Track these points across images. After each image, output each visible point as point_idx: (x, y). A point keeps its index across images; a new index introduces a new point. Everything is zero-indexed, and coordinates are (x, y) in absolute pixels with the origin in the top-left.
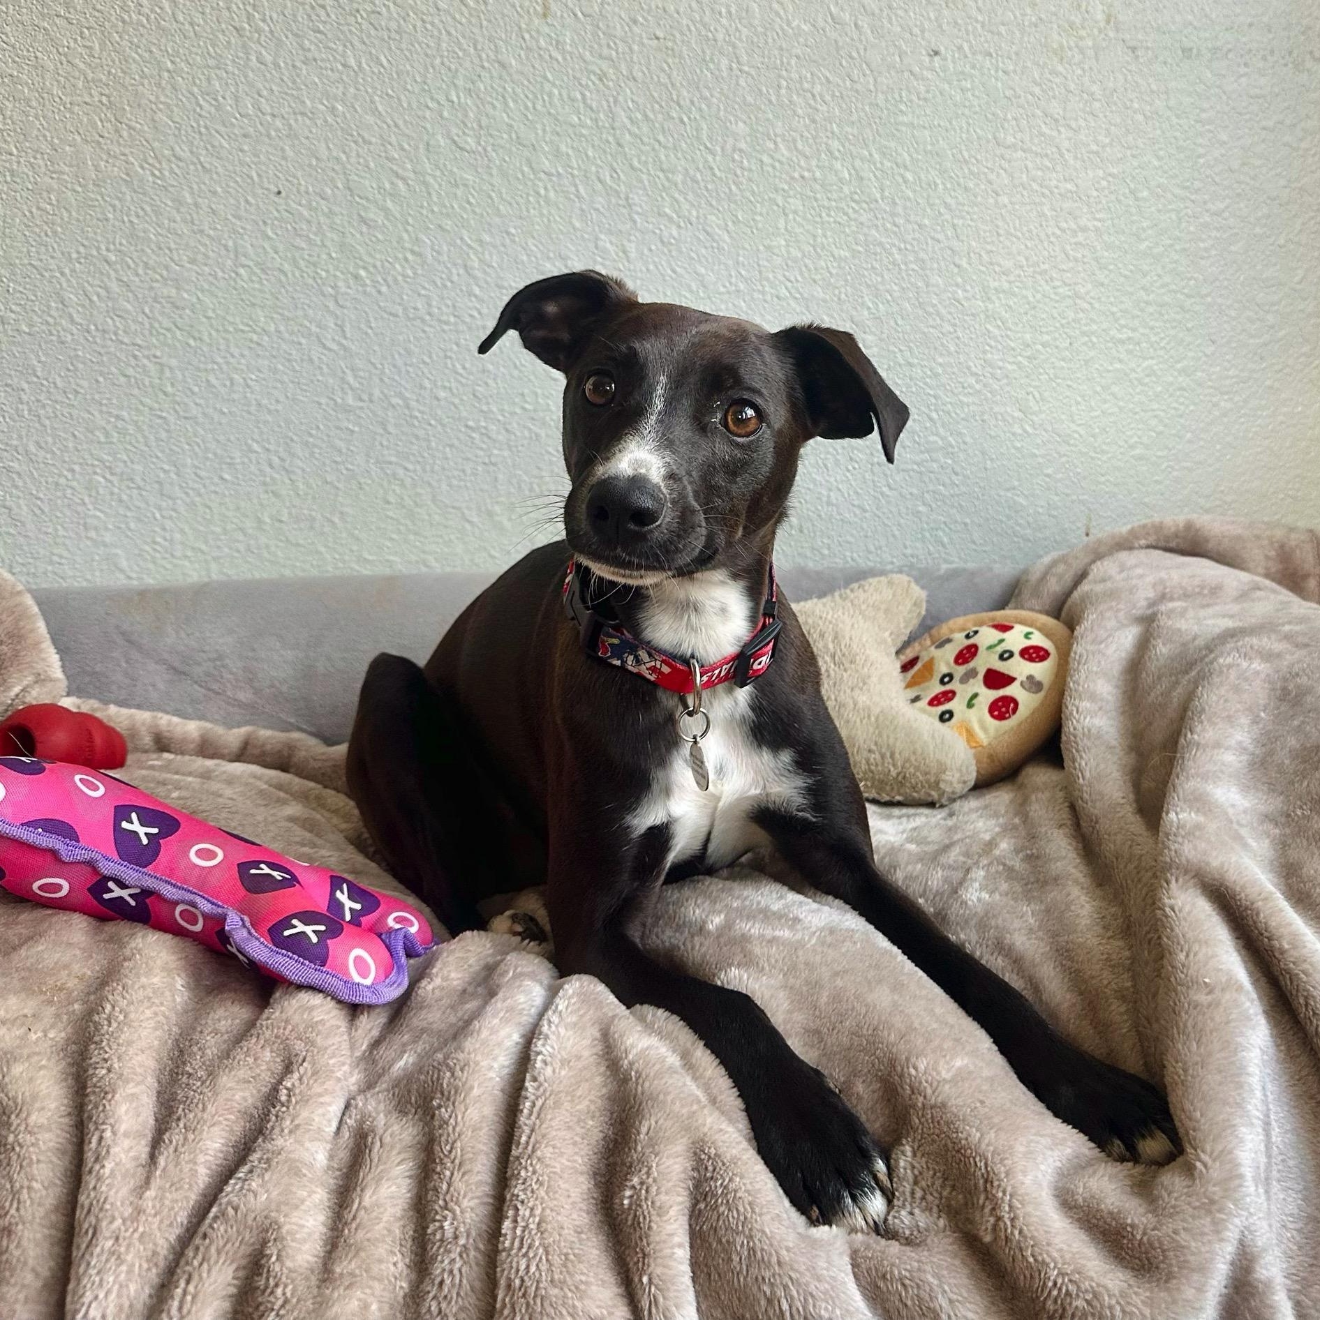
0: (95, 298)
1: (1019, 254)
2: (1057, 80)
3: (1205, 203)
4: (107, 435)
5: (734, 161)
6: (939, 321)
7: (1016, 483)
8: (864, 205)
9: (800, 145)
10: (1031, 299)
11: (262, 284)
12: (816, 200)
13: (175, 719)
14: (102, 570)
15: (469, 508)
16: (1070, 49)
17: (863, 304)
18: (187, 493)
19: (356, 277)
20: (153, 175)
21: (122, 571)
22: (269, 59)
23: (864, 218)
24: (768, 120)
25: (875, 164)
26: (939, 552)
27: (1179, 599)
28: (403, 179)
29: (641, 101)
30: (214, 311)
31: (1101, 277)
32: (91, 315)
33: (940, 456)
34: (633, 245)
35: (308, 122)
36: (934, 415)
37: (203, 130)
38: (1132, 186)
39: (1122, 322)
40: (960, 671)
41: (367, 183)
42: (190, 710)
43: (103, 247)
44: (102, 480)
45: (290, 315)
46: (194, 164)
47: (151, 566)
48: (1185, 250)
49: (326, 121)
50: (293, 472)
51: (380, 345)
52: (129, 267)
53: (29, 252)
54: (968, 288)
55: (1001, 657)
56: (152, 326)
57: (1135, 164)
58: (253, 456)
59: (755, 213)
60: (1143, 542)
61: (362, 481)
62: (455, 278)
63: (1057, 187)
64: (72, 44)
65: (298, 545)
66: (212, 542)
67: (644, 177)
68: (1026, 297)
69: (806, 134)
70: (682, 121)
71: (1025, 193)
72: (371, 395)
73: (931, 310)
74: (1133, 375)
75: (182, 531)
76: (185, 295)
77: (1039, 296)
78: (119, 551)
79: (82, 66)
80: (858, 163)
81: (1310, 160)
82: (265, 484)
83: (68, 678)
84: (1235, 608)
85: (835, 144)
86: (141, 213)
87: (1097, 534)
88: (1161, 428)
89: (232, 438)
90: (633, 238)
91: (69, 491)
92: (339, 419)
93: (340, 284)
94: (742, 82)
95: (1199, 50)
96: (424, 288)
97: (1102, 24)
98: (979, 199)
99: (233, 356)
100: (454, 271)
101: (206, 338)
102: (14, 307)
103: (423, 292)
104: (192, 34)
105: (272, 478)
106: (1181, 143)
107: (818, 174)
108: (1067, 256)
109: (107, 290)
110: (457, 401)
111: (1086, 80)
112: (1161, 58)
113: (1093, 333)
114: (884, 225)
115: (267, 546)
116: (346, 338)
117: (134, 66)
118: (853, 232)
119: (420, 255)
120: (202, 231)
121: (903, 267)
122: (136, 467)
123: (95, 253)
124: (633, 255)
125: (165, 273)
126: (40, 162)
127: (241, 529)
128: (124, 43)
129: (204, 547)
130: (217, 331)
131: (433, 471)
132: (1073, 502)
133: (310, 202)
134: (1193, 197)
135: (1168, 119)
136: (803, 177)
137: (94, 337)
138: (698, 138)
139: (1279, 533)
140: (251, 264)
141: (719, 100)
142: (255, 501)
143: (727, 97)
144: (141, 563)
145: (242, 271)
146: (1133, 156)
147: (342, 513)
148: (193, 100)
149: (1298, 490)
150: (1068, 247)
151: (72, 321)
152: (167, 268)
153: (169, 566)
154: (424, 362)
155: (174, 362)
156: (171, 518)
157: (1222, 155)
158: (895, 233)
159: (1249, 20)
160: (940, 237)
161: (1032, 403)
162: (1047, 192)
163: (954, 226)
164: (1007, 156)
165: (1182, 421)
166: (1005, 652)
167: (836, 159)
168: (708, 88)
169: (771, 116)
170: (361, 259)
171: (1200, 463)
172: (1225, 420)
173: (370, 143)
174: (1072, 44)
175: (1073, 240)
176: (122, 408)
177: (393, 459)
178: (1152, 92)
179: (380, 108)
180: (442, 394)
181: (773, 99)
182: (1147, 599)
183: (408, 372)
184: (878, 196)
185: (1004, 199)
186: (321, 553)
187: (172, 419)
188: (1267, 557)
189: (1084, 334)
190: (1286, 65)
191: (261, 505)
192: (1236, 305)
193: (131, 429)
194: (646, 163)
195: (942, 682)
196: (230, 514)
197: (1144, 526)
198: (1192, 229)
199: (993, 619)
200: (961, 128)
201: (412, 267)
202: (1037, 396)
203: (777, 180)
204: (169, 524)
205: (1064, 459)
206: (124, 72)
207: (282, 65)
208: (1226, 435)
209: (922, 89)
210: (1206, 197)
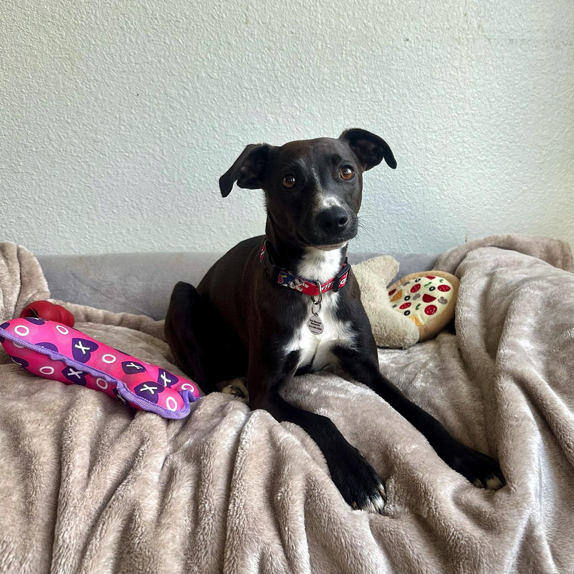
0: (62, 137)
1: (440, 124)
2: (458, 52)
3: (518, 104)
4: (67, 193)
5: (323, 84)
6: (406, 152)
7: (437, 220)
8: (377, 103)
9: (350, 77)
10: (445, 143)
11: (130, 132)
12: (357, 101)
13: (94, 309)
15: (213, 226)
16: (463, 39)
18: (99, 218)
19: (168, 130)
20: (87, 87)
21: (72, 249)
22: (134, 40)
23: (376, 108)
24: (337, 67)
25: (381, 86)
26: (404, 247)
27: (504, 267)
28: (188, 90)
29: (285, 59)
30: (111, 143)
31: (474, 134)
32: (61, 144)
33: (405, 208)
34: (281, 119)
35: (149, 66)
36: (404, 191)
37: (107, 69)
38: (488, 96)
39: (482, 153)
40: (413, 295)
41: (173, 92)
42: (99, 305)
43: (66, 117)
44: (64, 212)
45: (141, 146)
46: (103, 83)
47: (84, 247)
48: (509, 123)
49: (157, 66)
50: (142, 210)
51: (178, 159)
52: (76, 125)
53: (36, 118)
54: (419, 138)
55: (430, 290)
56: (85, 149)
57: (489, 87)
58: (126, 203)
59: (331, 106)
60: (489, 244)
61: (170, 214)
62: (209, 131)
63: (456, 96)
64: (54, 33)
65: (144, 240)
66: (108, 238)
67: (286, 91)
68: (442, 142)
69: (353, 73)
70: (302, 67)
71: (443, 99)
72: (174, 179)
73: (403, 147)
74: (486, 175)
75: (97, 233)
76: (99, 137)
77: (448, 142)
78: (71, 241)
79: (58, 42)
80: (374, 85)
81: (562, 87)
82: (130, 214)
84: (528, 270)
85: (365, 78)
86: (81, 103)
87: (469, 240)
88: (497, 197)
89: (117, 196)
90: (281, 116)
91: (51, 216)
92: (160, 188)
93: (162, 133)
94: (327, 51)
95: (516, 40)
96: (196, 135)
97: (476, 29)
98: (424, 101)
99: (118, 162)
100: (208, 128)
101: (107, 154)
102: (30, 141)
103: (195, 137)
104: (103, 30)
105: (133, 212)
106: (508, 79)
107: (358, 90)
108: (460, 125)
109: (67, 134)
110: (208, 182)
111: (469, 52)
112: (501, 43)
113: (471, 157)
114: (384, 112)
115: (131, 240)
116: (164, 155)
117: (79, 42)
118: (372, 114)
119: (194, 121)
120: (106, 111)
122: (78, 207)
123: (62, 119)
124: (281, 123)
125: (91, 127)
126: (41, 82)
127: (121, 233)
128: (75, 33)
129: (105, 240)
130: (112, 151)
131: (198, 210)
132: (460, 228)
133: (150, 99)
134: (513, 101)
135: (503, 69)
136: (351, 91)
137: (62, 153)
138: (308, 75)
139: (546, 241)
140: (126, 124)
141: (317, 58)
142: (127, 221)
143: (321, 57)
144: (80, 246)
145: (122, 127)
146: (488, 84)
147: (161, 227)
148: (103, 57)
149: (554, 224)
150: (460, 121)
151: (53, 147)
152: (92, 125)
153: (91, 247)
154: (196, 166)
155: (94, 164)
156: (92, 228)
157: (525, 84)
158: (389, 115)
159: (538, 28)
160: (408, 117)
161: (444, 186)
162: (452, 98)
163: (413, 112)
164: (436, 83)
165: (506, 194)
166: (432, 287)
167: (365, 84)
168: (313, 53)
169: (338, 66)
170: (170, 123)
171: (514, 212)
172: (525, 194)
173: (175, 75)
174: (464, 37)
175: (462, 119)
176: (72, 182)
177: (182, 205)
178: (497, 57)
179: (179, 61)
181: (340, 58)
182: (491, 266)
183: (189, 170)
184: (382, 99)
185: (434, 101)
187: (93, 187)
188: (541, 251)
189: (466, 158)
190: (552, 47)
191: (129, 223)
192: (530, 147)
193: (77, 191)
194: (287, 85)
195: (405, 299)
196: (116, 227)
197: (490, 237)
198: (512, 114)
199: (427, 274)
200: (417, 71)
201: (191, 127)
202: (446, 183)
203: (341, 92)
204: (91, 230)
205: (457, 210)
206: (75, 45)
207: (139, 42)
208: (525, 201)
209: (401, 55)
210: (518, 101)
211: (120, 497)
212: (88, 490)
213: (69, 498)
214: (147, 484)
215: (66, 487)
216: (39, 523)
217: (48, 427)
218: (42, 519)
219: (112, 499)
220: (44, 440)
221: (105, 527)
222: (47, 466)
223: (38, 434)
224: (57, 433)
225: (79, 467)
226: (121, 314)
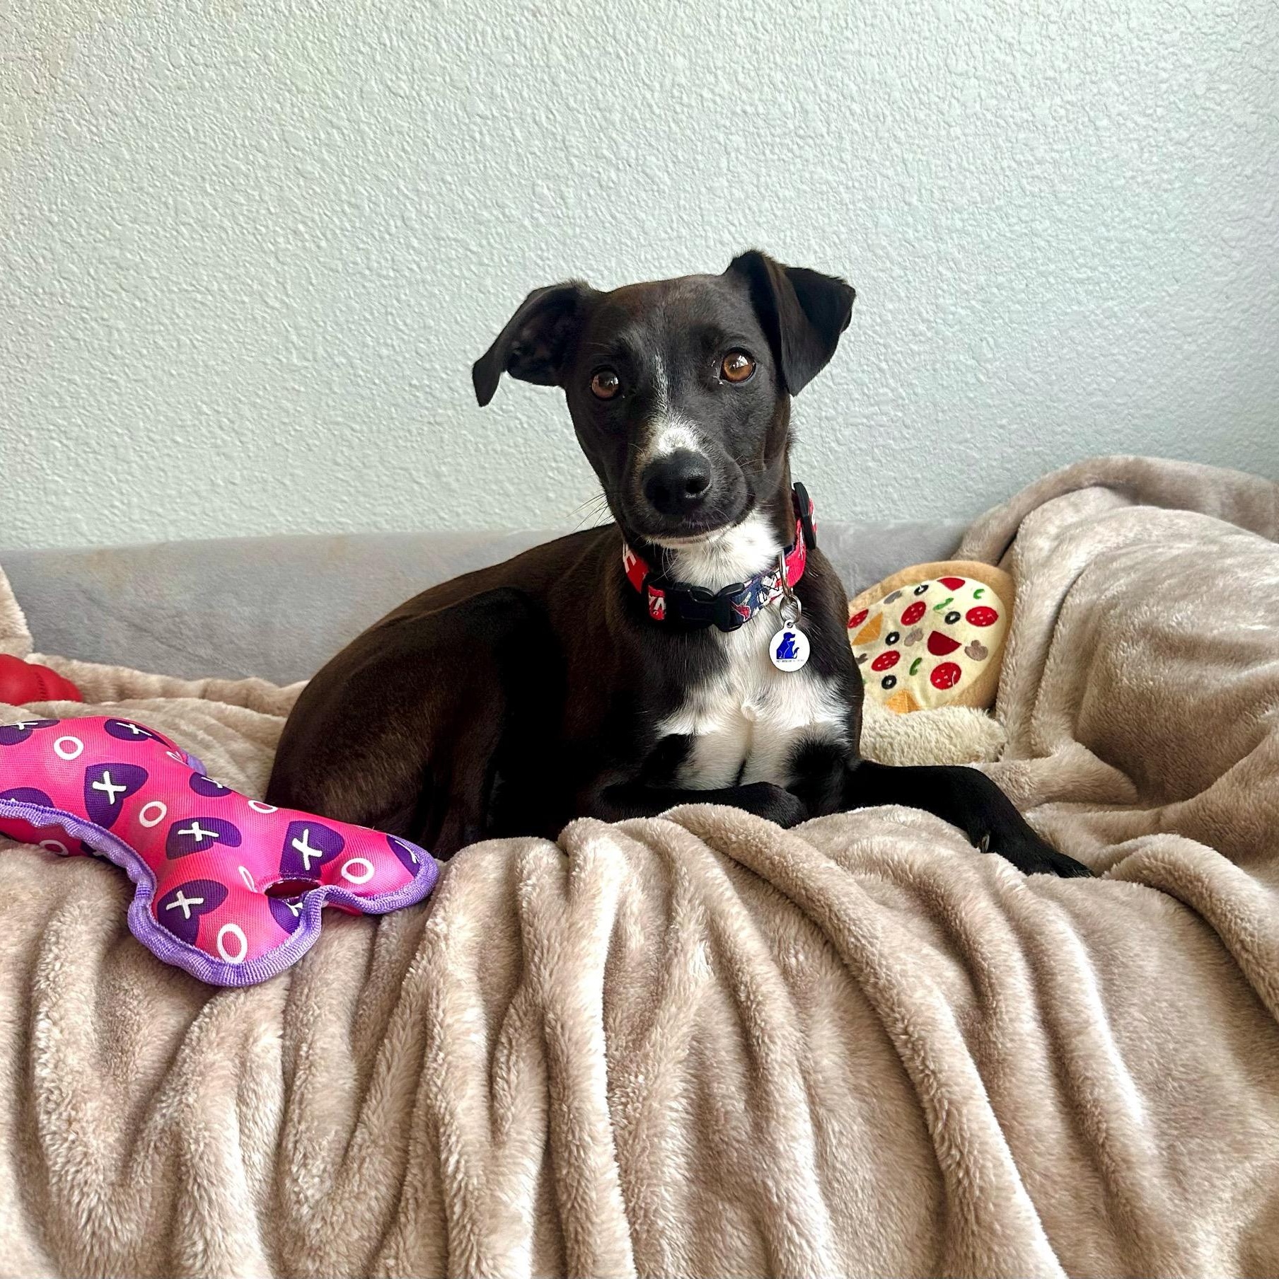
0: (41, 261)
1: (973, 189)
4: (61, 399)
5: (673, 97)
6: (888, 264)
7: (969, 436)
8: (811, 142)
9: (741, 77)
10: (986, 238)
11: (203, 242)
12: (759, 135)
13: (137, 673)
14: (63, 535)
15: (417, 470)
17: (809, 248)
18: (141, 457)
19: (296, 232)
20: (90, 131)
21: (82, 534)
23: (809, 153)
24: (708, 52)
25: (820, 96)
26: (889, 508)
28: (339, 128)
29: (576, 37)
30: (157, 270)
31: (1060, 212)
32: (38, 277)
33: (888, 408)
34: (571, 190)
35: (240, 70)
36: (884, 365)
37: (137, 83)
38: (1092, 114)
39: (1081, 260)
40: (906, 630)
41: (303, 134)
42: (151, 665)
43: (45, 208)
44: (58, 445)
45: (232, 273)
46: (130, 119)
47: (111, 530)
48: (1147, 182)
49: (259, 70)
50: (243, 434)
51: (322, 302)
52: (73, 228)
54: (920, 227)
55: (948, 620)
56: (97, 288)
57: (1095, 91)
58: (203, 418)
59: (695, 152)
61: (310, 441)
62: (393, 230)
63: (1012, 117)
65: (252, 507)
66: (168, 506)
67: (582, 118)
68: (980, 236)
69: (747, 65)
70: (618, 56)
71: (979, 123)
72: (314, 353)
73: (881, 253)
74: (1092, 318)
75: (138, 494)
76: (129, 256)
77: (994, 235)
78: (80, 517)
79: (14, 19)
80: (802, 95)
82: (216, 446)
83: (34, 635)
85: (778, 77)
86: (81, 172)
88: (1121, 374)
89: (182, 400)
90: (571, 183)
91: (27, 456)
92: (285, 380)
93: (281, 240)
94: (680, 13)
96: (363, 242)
98: (931, 130)
100: (392, 223)
101: (151, 299)
105: (223, 440)
107: (761, 110)
108: (1023, 190)
109: (51, 251)
110: (400, 359)
113: (1051, 273)
114: (830, 162)
115: (222, 509)
116: (288, 296)
118: (798, 170)
119: (357, 207)
120: (141, 189)
121: (851, 206)
122: (91, 431)
123: (38, 214)
124: (571, 201)
125: (107, 233)
127: (197, 493)
129: (160, 510)
130: (162, 291)
131: (379, 431)
132: (1028, 454)
133: (246, 155)
134: (1155, 125)
135: (1130, 41)
136: (745, 112)
137: (42, 300)
138: (636, 73)
140: (192, 221)
141: (657, 32)
142: (208, 464)
143: (665, 29)
144: (101, 527)
145: (183, 229)
146: (1093, 82)
147: (292, 475)
148: (125, 51)
149: (1263, 437)
150: (1024, 181)
151: (20, 285)
152: (109, 228)
153: (127, 530)
154: (366, 320)
155: (121, 325)
156: (127, 481)
158: (842, 170)
160: (890, 173)
161: (986, 350)
162: (1002, 123)
163: (904, 162)
164: (959, 84)
165: (1144, 365)
166: (952, 613)
167: (780, 91)
168: (645, 20)
169: (711, 48)
170: (299, 213)
171: (1162, 410)
172: (1188, 363)
173: (304, 92)
175: (1029, 174)
176: (73, 372)
177: (340, 419)
178: (1112, 12)
179: (312, 54)
180: (384, 352)
181: (713, 29)
183: (350, 330)
184: (824, 130)
185: (956, 131)
186: (274, 515)
187: (122, 382)
191: (214, 467)
192: (1201, 241)
193: (84, 392)
194: (583, 102)
195: (888, 642)
196: (185, 477)
198: (1155, 159)
199: (943, 571)
200: (910, 54)
201: (350, 221)
202: (991, 341)
203: (718, 116)
204: (125, 488)
205: (1019, 409)
206: (54, 24)
207: (213, 12)
208: (1190, 379)
209: (869, 14)
210: (1170, 125)
226: (202, 682)
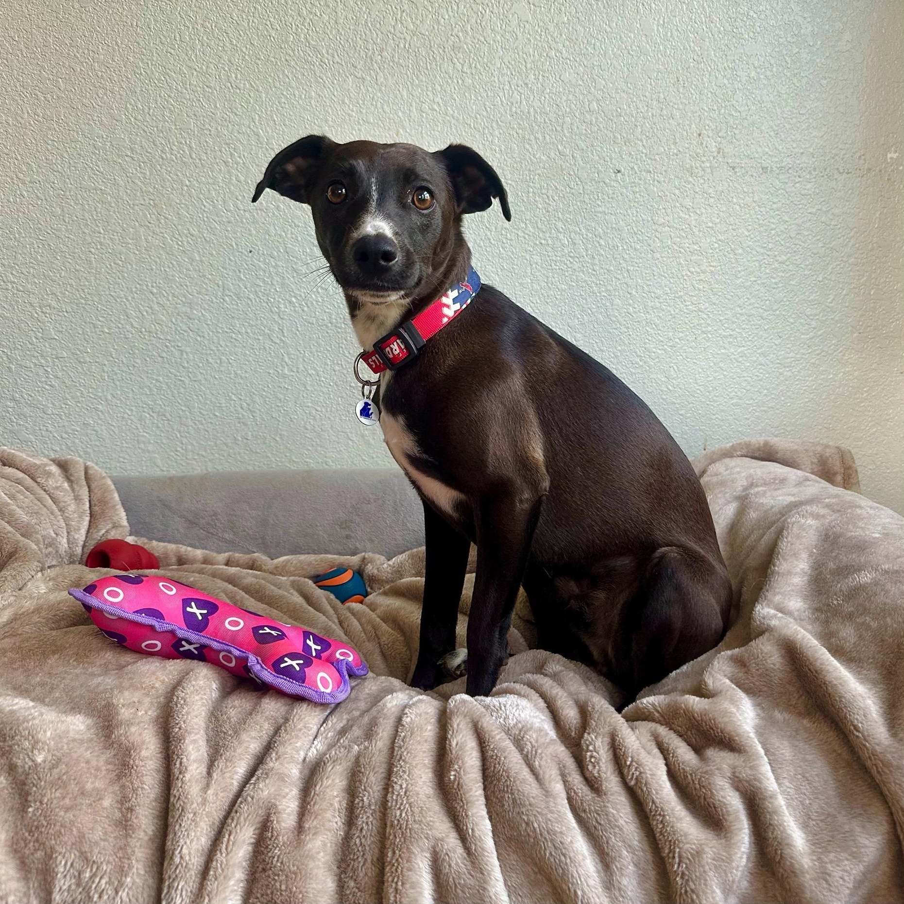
0: (145, 313)
1: (666, 286)
2: (689, 186)
3: (775, 256)
4: (151, 390)
5: (502, 234)
6: (619, 326)
8: (577, 260)
9: (539, 224)
10: (673, 312)
11: (237, 305)
12: (549, 256)
13: (189, 549)
14: (147, 466)
15: (351, 433)
16: (697, 168)
17: (575, 316)
18: (195, 423)
19: (290, 302)
20: (178, 244)
21: (158, 466)
22: (242, 178)
23: (576, 266)
24: (522, 211)
25: (583, 235)
27: (761, 486)
30: (211, 320)
31: (714, 299)
32: (143, 323)
35: (264, 214)
37: (206, 219)
38: (732, 246)
39: (726, 325)
41: (297, 249)
42: (197, 544)
43: (150, 285)
44: (148, 416)
45: (254, 324)
46: (201, 238)
47: (174, 464)
48: (763, 283)
50: (255, 412)
51: (303, 340)
52: (164, 296)
53: (109, 287)
54: (636, 306)
56: (176, 329)
57: (735, 234)
58: (232, 402)
59: (514, 264)
60: (739, 453)
61: (292, 416)
63: (688, 248)
64: (135, 172)
65: (257, 452)
66: (209, 451)
68: (670, 311)
69: (543, 219)
71: (670, 251)
72: (298, 368)
73: (614, 319)
74: (733, 356)
75: (192, 445)
76: (195, 312)
77: (677, 311)
78: (156, 455)
79: (139, 183)
80: (573, 235)
81: (837, 232)
82: (239, 418)
83: (130, 526)
84: (795, 490)
85: (560, 225)
86: (171, 266)
87: (710, 449)
88: (748, 388)
89: (220, 392)
91: (129, 422)
92: (279, 382)
93: (282, 306)
95: (771, 168)
96: (328, 308)
97: (715, 154)
98: (643, 255)
99: (221, 346)
101: (206, 336)
102: (101, 319)
103: (327, 310)
104: (200, 165)
105: (243, 415)
106: (761, 222)
107: (550, 242)
108: (694, 287)
109: (151, 308)
110: (345, 372)
111: (706, 186)
112: (750, 173)
113: (709, 332)
114: (587, 271)
115: (239, 453)
116: (284, 336)
117: (168, 184)
118: (570, 275)
120: (205, 276)
121: (598, 294)
123: (145, 288)
125: (184, 299)
126: (116, 237)
127: (225, 444)
128: (162, 171)
129: (204, 453)
130: (213, 332)
131: (331, 412)
132: (696, 430)
133: (264, 259)
134: (768, 253)
135: (754, 208)
136: (541, 243)
137: (144, 335)
138: (482, 222)
139: (819, 449)
140: (232, 294)
142: (233, 428)
144: (169, 462)
145: (227, 298)
146: (734, 229)
147: (280, 435)
148: (200, 202)
149: (830, 424)
150: (695, 282)
151: (132, 326)
152: (185, 296)
153: (184, 464)
154: (327, 350)
155: (188, 350)
156: (186, 437)
157: (786, 229)
158: (593, 275)
159: (802, 151)
160: (621, 277)
161: (672, 373)
162: (682, 251)
163: (628, 271)
164: (659, 230)
165: (761, 383)
167: (561, 233)
170: (293, 292)
171: (772, 408)
172: (787, 382)
173: (299, 226)
174: (698, 165)
175: (697, 278)
176: (159, 375)
177: (310, 404)
178: (745, 192)
180: (337, 368)
182: (742, 486)
183: (318, 356)
184: (584, 253)
185: (658, 255)
186: (268, 457)
187: (187, 381)
188: (812, 463)
189: (703, 332)
190: (823, 176)
191: (237, 430)
192: (794, 316)
193: (164, 387)
196: (219, 435)
197: (740, 444)
198: (768, 271)
200: (633, 214)
202: (676, 368)
203: (526, 246)
204: (185, 441)
205: (691, 405)
206: (162, 187)
207: (250, 182)
208: (788, 391)
209: (611, 192)
210: (776, 253)
211: (249, 799)
212: (210, 792)
213: (186, 801)
214: (283, 780)
215: (181, 787)
216: (141, 837)
217: (149, 713)
218: (144, 831)
219: (238, 802)
220: (145, 729)
221: (232, 838)
222: (151, 762)
223: (137, 721)
224: (161, 720)
225: (195, 761)
226: (227, 554)
